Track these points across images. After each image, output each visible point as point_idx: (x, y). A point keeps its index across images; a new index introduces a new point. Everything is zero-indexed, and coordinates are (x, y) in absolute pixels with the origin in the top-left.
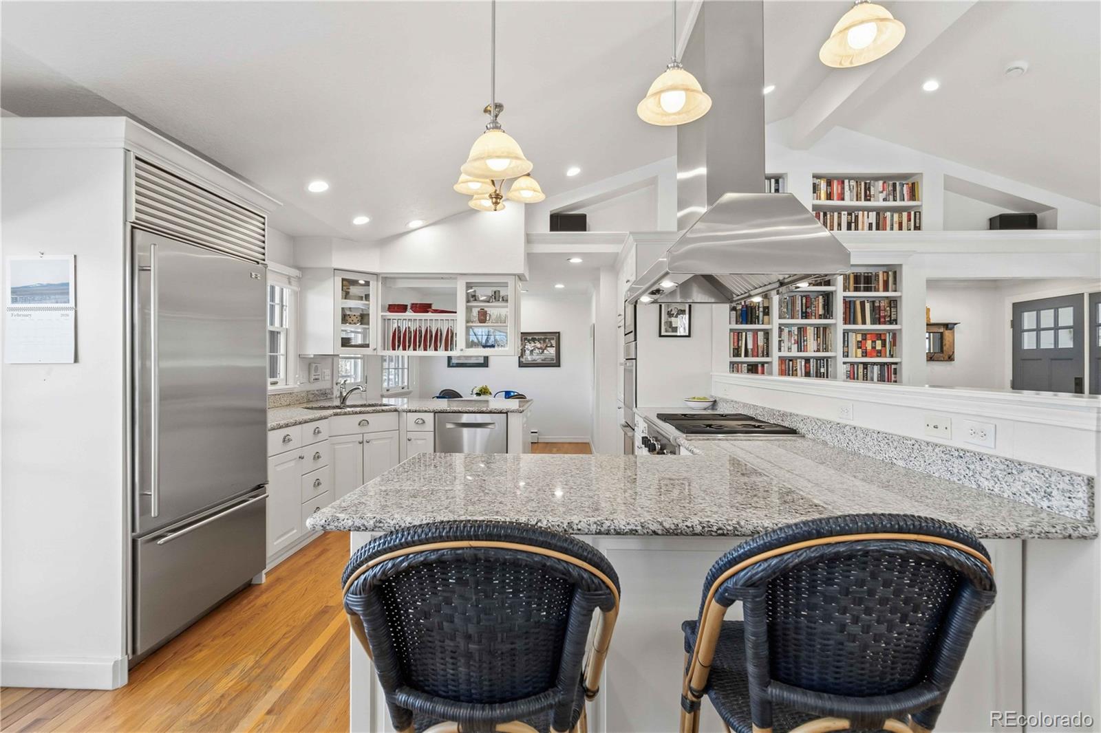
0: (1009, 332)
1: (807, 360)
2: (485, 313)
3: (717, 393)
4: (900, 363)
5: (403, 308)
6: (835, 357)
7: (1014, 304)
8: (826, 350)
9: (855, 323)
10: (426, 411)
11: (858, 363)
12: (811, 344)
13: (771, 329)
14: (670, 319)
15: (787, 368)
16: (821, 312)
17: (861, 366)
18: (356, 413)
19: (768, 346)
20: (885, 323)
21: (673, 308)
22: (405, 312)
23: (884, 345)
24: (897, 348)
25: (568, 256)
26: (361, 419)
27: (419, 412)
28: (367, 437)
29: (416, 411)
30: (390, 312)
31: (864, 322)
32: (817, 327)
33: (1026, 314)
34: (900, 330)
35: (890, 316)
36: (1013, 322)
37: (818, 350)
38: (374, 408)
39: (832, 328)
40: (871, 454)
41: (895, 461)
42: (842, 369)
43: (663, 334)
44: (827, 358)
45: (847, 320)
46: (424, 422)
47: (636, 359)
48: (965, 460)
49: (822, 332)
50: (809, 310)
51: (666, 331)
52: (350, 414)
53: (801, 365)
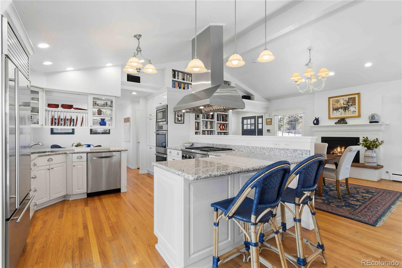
0: (241, 124)
1: (208, 131)
2: (101, 111)
3: (193, 141)
4: (228, 132)
5: (57, 106)
6: (215, 130)
7: (242, 118)
8: (212, 128)
9: (218, 121)
10: (83, 153)
11: (219, 132)
12: (209, 126)
13: (200, 122)
14: (178, 118)
15: (204, 133)
16: (211, 118)
17: (220, 133)
18: (47, 155)
19: (198, 127)
20: (225, 121)
21: (179, 114)
22: (57, 108)
23: (224, 127)
24: (227, 128)
25: (131, 91)
26: (48, 159)
27: (79, 153)
28: (51, 166)
29: (77, 153)
30: (49, 107)
31: (220, 121)
32: (210, 121)
33: (244, 120)
34: (228, 123)
35: (226, 119)
36: (242, 122)
37: (210, 128)
38: (55, 153)
39: (214, 122)
40: (258, 152)
41: (265, 153)
42: (216, 133)
43: (176, 122)
44: (213, 131)
45: (218, 120)
46: (82, 157)
47: (167, 130)
48: (284, 151)
49: (211, 123)
50: (208, 117)
51: (177, 121)
52: (43, 156)
53: (206, 132)
